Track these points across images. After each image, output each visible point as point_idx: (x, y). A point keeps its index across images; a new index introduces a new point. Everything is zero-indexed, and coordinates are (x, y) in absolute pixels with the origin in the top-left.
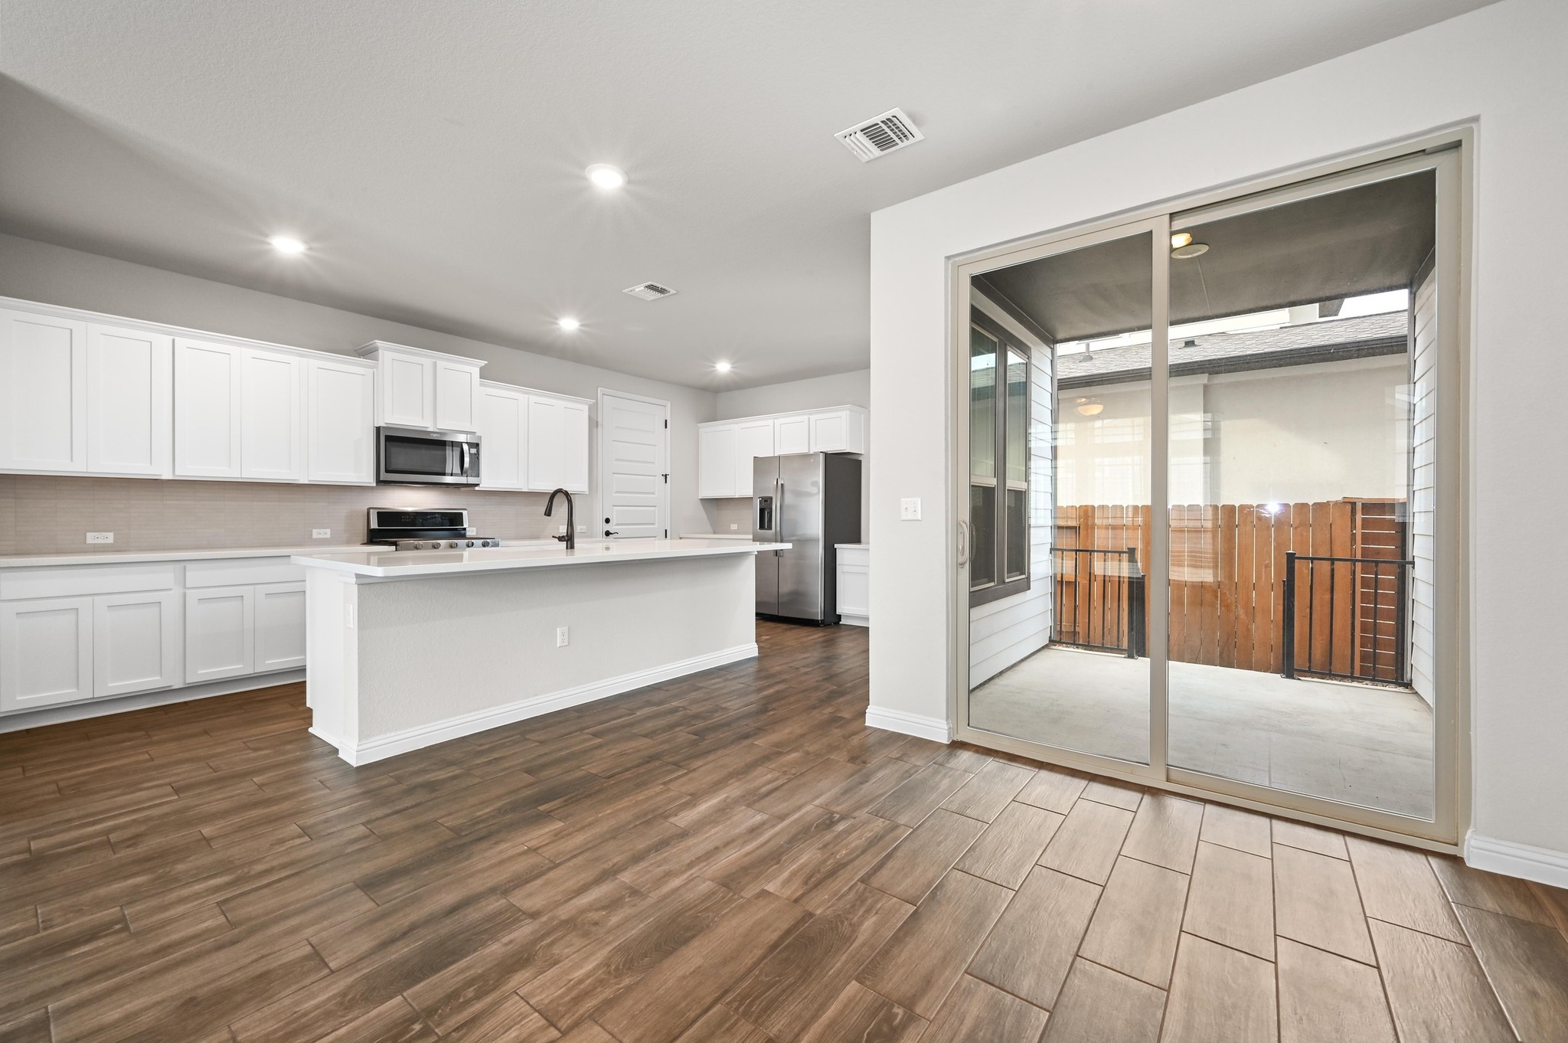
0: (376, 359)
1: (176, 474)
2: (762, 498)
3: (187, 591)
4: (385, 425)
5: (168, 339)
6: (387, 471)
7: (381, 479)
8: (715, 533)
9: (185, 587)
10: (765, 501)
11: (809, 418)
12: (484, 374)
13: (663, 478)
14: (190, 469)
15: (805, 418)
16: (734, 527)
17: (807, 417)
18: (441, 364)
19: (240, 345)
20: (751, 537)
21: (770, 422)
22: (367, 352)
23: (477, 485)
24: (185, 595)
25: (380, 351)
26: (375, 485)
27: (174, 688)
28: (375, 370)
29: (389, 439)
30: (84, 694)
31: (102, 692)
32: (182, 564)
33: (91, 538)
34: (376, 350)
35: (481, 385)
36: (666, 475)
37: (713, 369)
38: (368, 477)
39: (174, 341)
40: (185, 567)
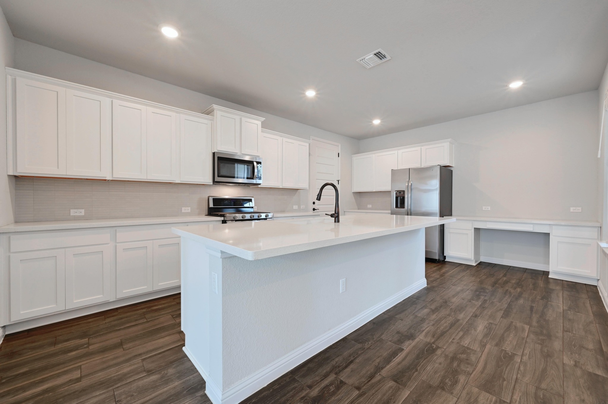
0: (213, 116)
1: (114, 176)
2: (397, 191)
3: (117, 244)
4: (217, 151)
5: (108, 100)
6: (218, 176)
7: (216, 180)
8: (358, 209)
9: (116, 242)
10: (399, 193)
11: (421, 148)
12: (264, 125)
13: (337, 182)
14: (120, 174)
15: (418, 148)
16: (370, 206)
17: (420, 148)
18: (244, 119)
19: (146, 105)
20: (390, 212)
21: (396, 152)
22: (209, 112)
23: (260, 184)
24: (116, 246)
25: (215, 111)
26: (212, 184)
27: (110, 301)
28: (212, 122)
29: (220, 159)
30: (61, 308)
31: (69, 307)
32: (115, 229)
33: (73, 212)
34: (213, 111)
35: (262, 132)
36: (338, 181)
37: (370, 123)
38: (209, 180)
39: (112, 101)
40: (116, 230)
